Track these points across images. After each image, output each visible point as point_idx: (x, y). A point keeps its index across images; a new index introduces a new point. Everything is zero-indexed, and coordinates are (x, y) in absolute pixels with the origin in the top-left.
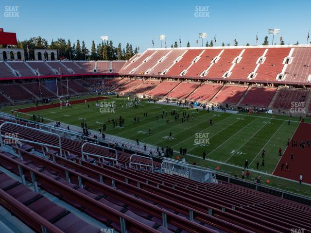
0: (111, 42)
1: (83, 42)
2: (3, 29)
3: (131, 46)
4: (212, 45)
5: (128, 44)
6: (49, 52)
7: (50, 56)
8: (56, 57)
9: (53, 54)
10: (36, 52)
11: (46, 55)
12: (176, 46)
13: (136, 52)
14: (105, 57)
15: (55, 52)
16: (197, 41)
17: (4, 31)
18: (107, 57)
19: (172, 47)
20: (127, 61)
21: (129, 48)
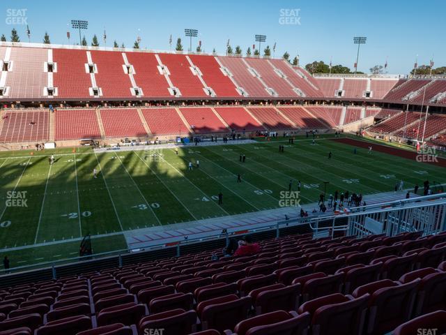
16: (68, 33)
19: (4, 40)
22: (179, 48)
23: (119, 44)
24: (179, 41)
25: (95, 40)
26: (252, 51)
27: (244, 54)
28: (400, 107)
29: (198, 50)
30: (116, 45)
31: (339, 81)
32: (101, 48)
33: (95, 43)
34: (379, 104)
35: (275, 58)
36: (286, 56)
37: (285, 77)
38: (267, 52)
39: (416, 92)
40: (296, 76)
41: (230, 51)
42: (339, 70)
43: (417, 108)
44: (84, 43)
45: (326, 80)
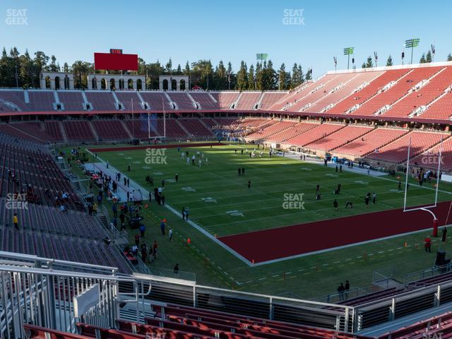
0: (270, 62)
1: (230, 64)
2: (121, 51)
3: (300, 67)
4: (429, 60)
5: (296, 65)
6: (178, 79)
7: (178, 85)
8: (187, 85)
9: (183, 82)
10: (162, 79)
11: (174, 83)
12: (370, 65)
13: (308, 77)
14: (258, 86)
15: (186, 79)
16: (403, 54)
17: (123, 53)
18: (260, 86)
19: (364, 66)
20: (288, 92)
21: (298, 70)
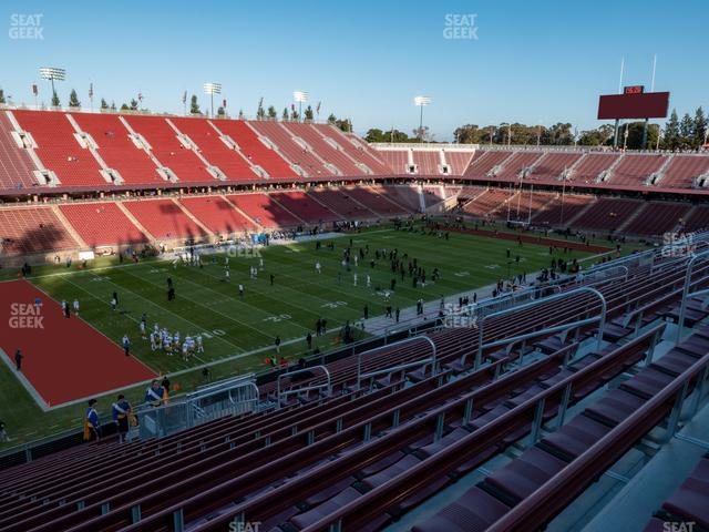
22: (195, 109)
23: (109, 103)
24: (194, 99)
25: (74, 97)
26: (290, 112)
27: (280, 117)
28: (483, 183)
29: (221, 112)
30: (104, 105)
31: (406, 153)
32: (84, 110)
33: (74, 101)
34: (458, 181)
35: (320, 123)
36: (332, 119)
37: (341, 149)
38: (309, 114)
39: (500, 167)
40: (354, 148)
41: (261, 113)
42: (399, 137)
43: (504, 185)
44: (56, 102)
45: (390, 152)
